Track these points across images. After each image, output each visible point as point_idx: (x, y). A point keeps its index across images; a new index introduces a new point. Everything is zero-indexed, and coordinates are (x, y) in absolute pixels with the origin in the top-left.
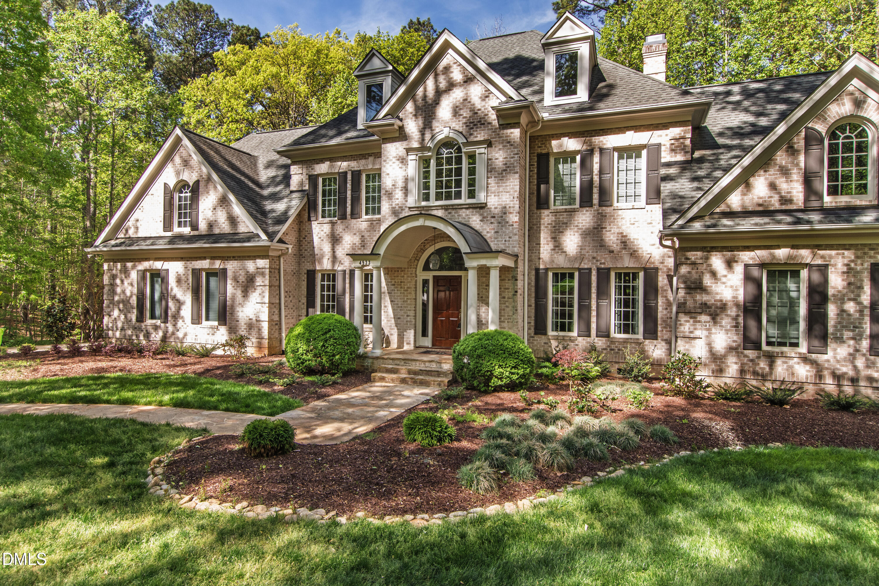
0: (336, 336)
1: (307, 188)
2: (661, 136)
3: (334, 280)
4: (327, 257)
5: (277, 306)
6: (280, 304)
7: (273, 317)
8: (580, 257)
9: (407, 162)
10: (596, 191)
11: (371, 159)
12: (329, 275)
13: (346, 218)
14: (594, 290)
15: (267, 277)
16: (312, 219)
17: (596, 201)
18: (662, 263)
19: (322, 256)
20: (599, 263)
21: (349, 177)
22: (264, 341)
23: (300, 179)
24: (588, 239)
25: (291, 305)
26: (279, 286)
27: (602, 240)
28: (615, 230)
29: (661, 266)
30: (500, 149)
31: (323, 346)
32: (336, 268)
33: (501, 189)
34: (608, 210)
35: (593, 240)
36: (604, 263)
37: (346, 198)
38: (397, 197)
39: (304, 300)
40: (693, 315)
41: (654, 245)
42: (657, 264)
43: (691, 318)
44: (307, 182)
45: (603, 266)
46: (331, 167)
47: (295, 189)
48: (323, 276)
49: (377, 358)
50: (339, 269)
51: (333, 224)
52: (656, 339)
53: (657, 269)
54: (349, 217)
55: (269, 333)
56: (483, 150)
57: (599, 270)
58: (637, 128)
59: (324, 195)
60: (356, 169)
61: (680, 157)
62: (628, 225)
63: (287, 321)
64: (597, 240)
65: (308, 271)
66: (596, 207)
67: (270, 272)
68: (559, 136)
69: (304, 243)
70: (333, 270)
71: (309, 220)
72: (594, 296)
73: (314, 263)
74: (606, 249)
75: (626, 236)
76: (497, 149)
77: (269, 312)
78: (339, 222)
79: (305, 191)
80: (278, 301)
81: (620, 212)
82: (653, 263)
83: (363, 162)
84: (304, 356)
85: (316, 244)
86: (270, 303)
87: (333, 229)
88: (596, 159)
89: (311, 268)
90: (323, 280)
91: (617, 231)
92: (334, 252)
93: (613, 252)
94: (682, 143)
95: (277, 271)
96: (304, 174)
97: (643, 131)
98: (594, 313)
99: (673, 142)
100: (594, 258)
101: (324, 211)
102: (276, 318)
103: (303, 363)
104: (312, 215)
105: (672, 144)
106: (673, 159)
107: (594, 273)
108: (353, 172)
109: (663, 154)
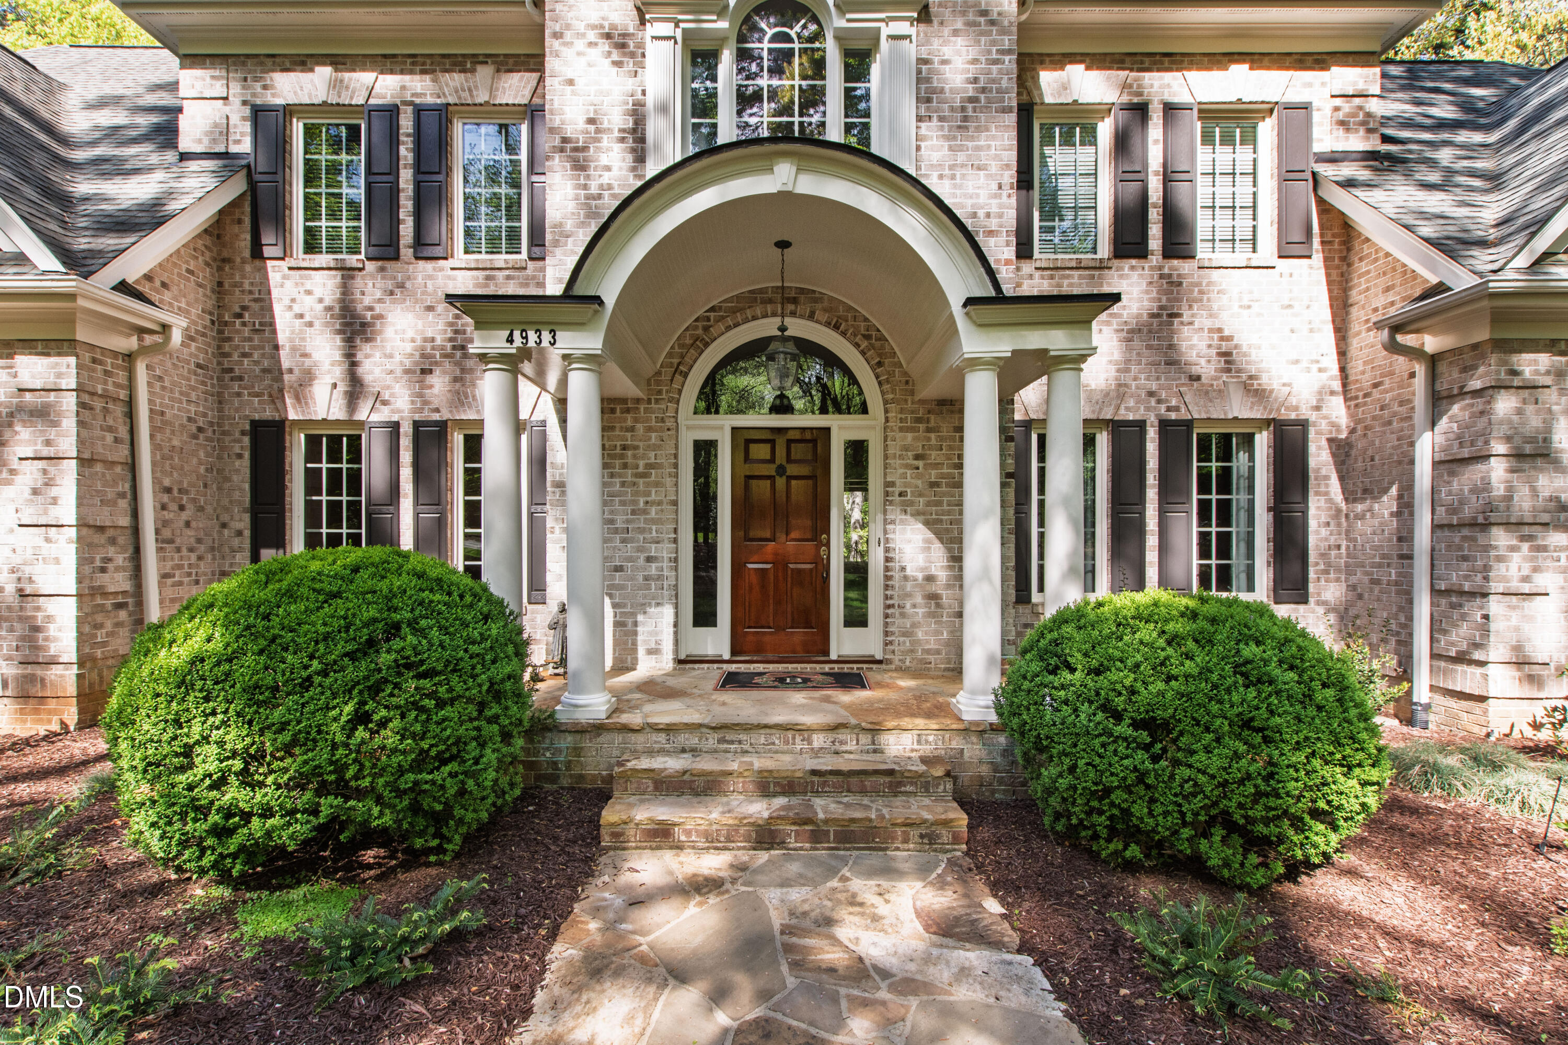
0: (434, 660)
1: (245, 146)
2: (1310, 85)
3: (355, 456)
4: (328, 380)
5: (124, 539)
6: (136, 530)
7: (103, 580)
8: (1120, 391)
9: (641, 45)
10: (1155, 215)
11: (484, 72)
12: (335, 441)
13: (396, 257)
14: (1152, 479)
15: (69, 424)
16: (268, 251)
17: (1155, 242)
18: (1318, 408)
19: (308, 377)
20: (1163, 408)
21: (406, 123)
22: (55, 671)
23: (220, 119)
24: (1136, 343)
25: (187, 538)
26: (133, 467)
27: (1171, 347)
28: (1203, 321)
29: (1313, 416)
30: (956, 33)
31: (361, 718)
32: (362, 414)
33: (961, 157)
34: (1184, 267)
35: (1149, 347)
36: (1177, 409)
37: (395, 191)
38: (604, 160)
39: (243, 522)
40: (1526, 530)
41: (1297, 362)
42: (1305, 413)
43: (1523, 539)
44: (247, 127)
45: (1173, 416)
46: (335, 85)
47: (199, 149)
48: (313, 442)
49: (598, 728)
50: (375, 418)
51: (348, 273)
52: (1306, 602)
53: (1303, 425)
54: (406, 252)
55: (82, 639)
56: (903, 28)
57: (1164, 425)
58: (1257, 60)
59: (311, 177)
60: (430, 100)
61: (1358, 143)
62: (1236, 309)
63: (170, 593)
64: (1159, 348)
65: (255, 424)
66: (1155, 259)
67: (82, 405)
68: (1060, 60)
69: (240, 332)
70: (351, 423)
71: (257, 253)
72: (1152, 494)
73: (277, 397)
74: (1181, 371)
75: (1229, 339)
76: (946, 31)
77: (82, 561)
78: (371, 266)
79: (236, 156)
80: (125, 521)
81: (1215, 275)
82: (1296, 408)
83: (455, 80)
84: (234, 794)
85: (283, 337)
86: (82, 524)
87: (346, 290)
88: (1155, 131)
89: (268, 414)
90: (313, 454)
91: (1208, 323)
92: (353, 364)
93: (1198, 378)
94: (1360, 108)
95: (119, 411)
96: (236, 101)
97: (1268, 68)
98: (1152, 541)
99: (1338, 102)
100: (1151, 394)
101: (311, 234)
102: (118, 581)
103: (222, 833)
104: (268, 238)
105: (1337, 109)
106: (1340, 146)
107: (1152, 434)
108: (419, 111)
109: (1317, 132)
